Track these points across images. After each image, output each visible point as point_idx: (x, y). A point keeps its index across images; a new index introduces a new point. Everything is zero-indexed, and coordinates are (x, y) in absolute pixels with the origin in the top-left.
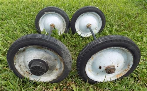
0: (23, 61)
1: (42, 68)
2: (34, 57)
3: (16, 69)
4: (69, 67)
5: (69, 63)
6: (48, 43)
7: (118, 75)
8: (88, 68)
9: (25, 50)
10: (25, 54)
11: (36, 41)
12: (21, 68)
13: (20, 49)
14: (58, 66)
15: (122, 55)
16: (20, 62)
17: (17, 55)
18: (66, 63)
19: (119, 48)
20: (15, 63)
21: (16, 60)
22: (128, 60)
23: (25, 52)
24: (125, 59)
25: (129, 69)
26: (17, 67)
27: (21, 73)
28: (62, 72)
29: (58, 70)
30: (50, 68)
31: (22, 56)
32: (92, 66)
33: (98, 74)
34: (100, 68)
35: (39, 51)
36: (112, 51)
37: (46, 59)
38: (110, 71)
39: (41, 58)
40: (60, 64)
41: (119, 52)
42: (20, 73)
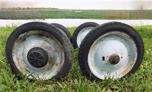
0: (22, 54)
1: (41, 55)
2: (34, 45)
3: (13, 61)
4: (70, 58)
5: (70, 52)
6: (49, 28)
7: (124, 72)
8: (91, 63)
9: (25, 39)
10: (25, 45)
11: (37, 25)
12: (19, 63)
13: (20, 35)
14: (58, 61)
15: (125, 45)
16: (19, 55)
17: (16, 43)
18: (67, 52)
19: (120, 32)
20: (14, 53)
21: (15, 50)
22: (131, 52)
23: (25, 42)
24: (128, 52)
25: (135, 62)
26: (15, 59)
27: (19, 67)
28: (63, 66)
29: (59, 65)
30: (50, 60)
31: (21, 46)
32: (95, 58)
33: (102, 72)
34: (104, 58)
35: (40, 39)
36: (114, 40)
37: (47, 48)
38: (114, 59)
39: (41, 46)
40: (60, 57)
41: (121, 42)
42: (17, 68)
